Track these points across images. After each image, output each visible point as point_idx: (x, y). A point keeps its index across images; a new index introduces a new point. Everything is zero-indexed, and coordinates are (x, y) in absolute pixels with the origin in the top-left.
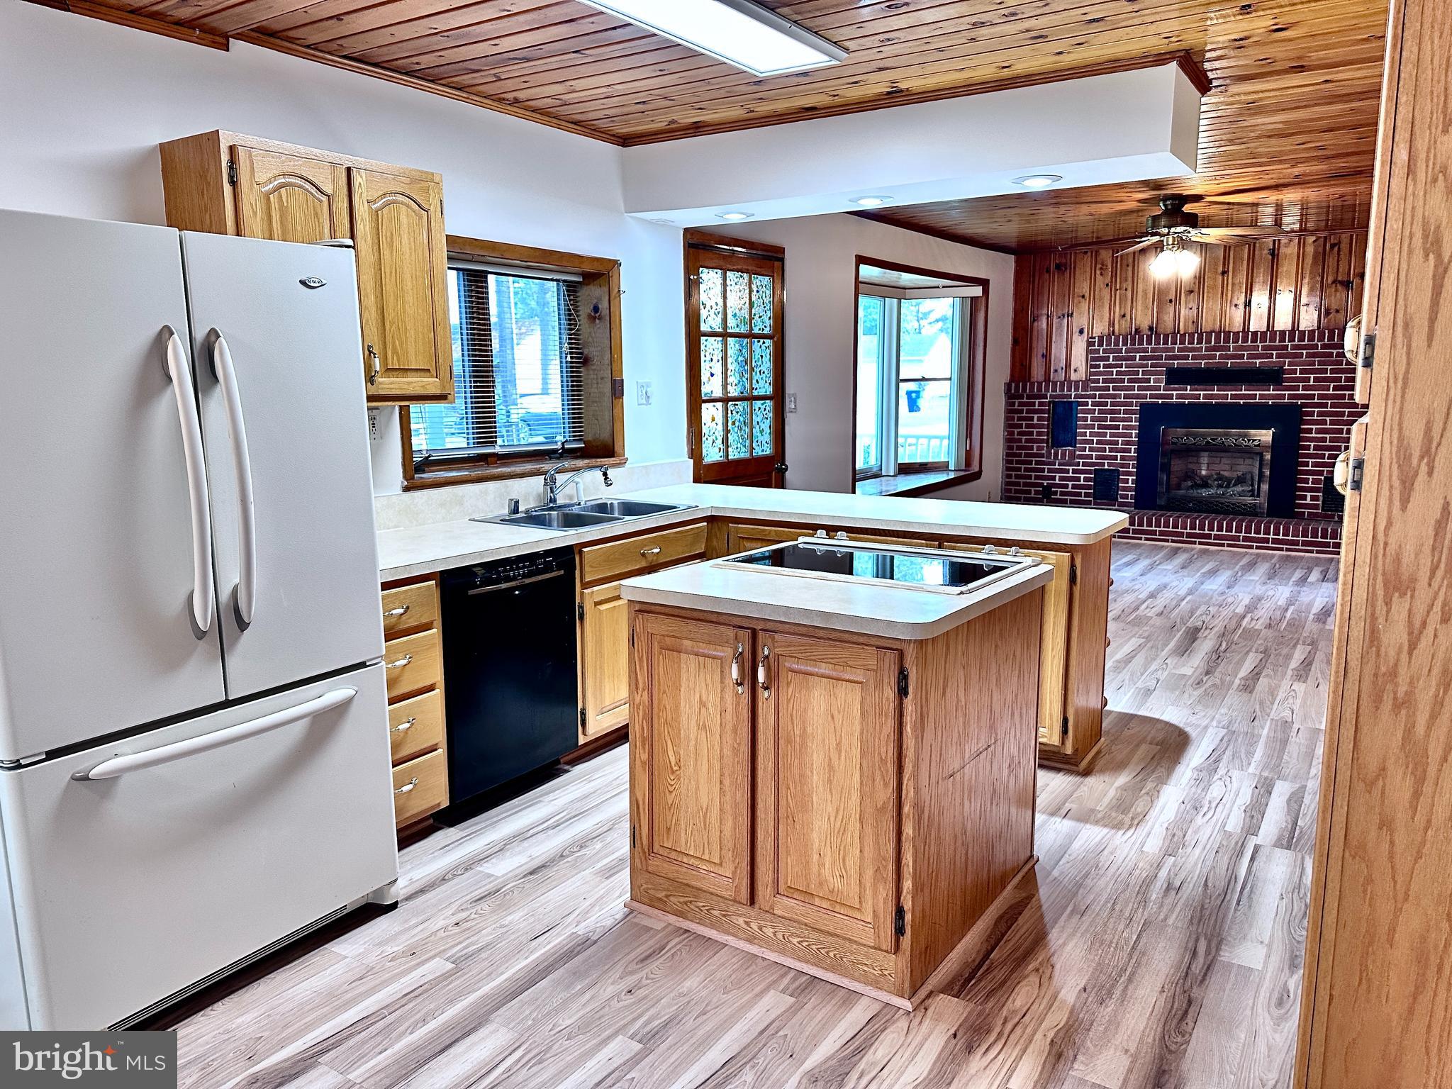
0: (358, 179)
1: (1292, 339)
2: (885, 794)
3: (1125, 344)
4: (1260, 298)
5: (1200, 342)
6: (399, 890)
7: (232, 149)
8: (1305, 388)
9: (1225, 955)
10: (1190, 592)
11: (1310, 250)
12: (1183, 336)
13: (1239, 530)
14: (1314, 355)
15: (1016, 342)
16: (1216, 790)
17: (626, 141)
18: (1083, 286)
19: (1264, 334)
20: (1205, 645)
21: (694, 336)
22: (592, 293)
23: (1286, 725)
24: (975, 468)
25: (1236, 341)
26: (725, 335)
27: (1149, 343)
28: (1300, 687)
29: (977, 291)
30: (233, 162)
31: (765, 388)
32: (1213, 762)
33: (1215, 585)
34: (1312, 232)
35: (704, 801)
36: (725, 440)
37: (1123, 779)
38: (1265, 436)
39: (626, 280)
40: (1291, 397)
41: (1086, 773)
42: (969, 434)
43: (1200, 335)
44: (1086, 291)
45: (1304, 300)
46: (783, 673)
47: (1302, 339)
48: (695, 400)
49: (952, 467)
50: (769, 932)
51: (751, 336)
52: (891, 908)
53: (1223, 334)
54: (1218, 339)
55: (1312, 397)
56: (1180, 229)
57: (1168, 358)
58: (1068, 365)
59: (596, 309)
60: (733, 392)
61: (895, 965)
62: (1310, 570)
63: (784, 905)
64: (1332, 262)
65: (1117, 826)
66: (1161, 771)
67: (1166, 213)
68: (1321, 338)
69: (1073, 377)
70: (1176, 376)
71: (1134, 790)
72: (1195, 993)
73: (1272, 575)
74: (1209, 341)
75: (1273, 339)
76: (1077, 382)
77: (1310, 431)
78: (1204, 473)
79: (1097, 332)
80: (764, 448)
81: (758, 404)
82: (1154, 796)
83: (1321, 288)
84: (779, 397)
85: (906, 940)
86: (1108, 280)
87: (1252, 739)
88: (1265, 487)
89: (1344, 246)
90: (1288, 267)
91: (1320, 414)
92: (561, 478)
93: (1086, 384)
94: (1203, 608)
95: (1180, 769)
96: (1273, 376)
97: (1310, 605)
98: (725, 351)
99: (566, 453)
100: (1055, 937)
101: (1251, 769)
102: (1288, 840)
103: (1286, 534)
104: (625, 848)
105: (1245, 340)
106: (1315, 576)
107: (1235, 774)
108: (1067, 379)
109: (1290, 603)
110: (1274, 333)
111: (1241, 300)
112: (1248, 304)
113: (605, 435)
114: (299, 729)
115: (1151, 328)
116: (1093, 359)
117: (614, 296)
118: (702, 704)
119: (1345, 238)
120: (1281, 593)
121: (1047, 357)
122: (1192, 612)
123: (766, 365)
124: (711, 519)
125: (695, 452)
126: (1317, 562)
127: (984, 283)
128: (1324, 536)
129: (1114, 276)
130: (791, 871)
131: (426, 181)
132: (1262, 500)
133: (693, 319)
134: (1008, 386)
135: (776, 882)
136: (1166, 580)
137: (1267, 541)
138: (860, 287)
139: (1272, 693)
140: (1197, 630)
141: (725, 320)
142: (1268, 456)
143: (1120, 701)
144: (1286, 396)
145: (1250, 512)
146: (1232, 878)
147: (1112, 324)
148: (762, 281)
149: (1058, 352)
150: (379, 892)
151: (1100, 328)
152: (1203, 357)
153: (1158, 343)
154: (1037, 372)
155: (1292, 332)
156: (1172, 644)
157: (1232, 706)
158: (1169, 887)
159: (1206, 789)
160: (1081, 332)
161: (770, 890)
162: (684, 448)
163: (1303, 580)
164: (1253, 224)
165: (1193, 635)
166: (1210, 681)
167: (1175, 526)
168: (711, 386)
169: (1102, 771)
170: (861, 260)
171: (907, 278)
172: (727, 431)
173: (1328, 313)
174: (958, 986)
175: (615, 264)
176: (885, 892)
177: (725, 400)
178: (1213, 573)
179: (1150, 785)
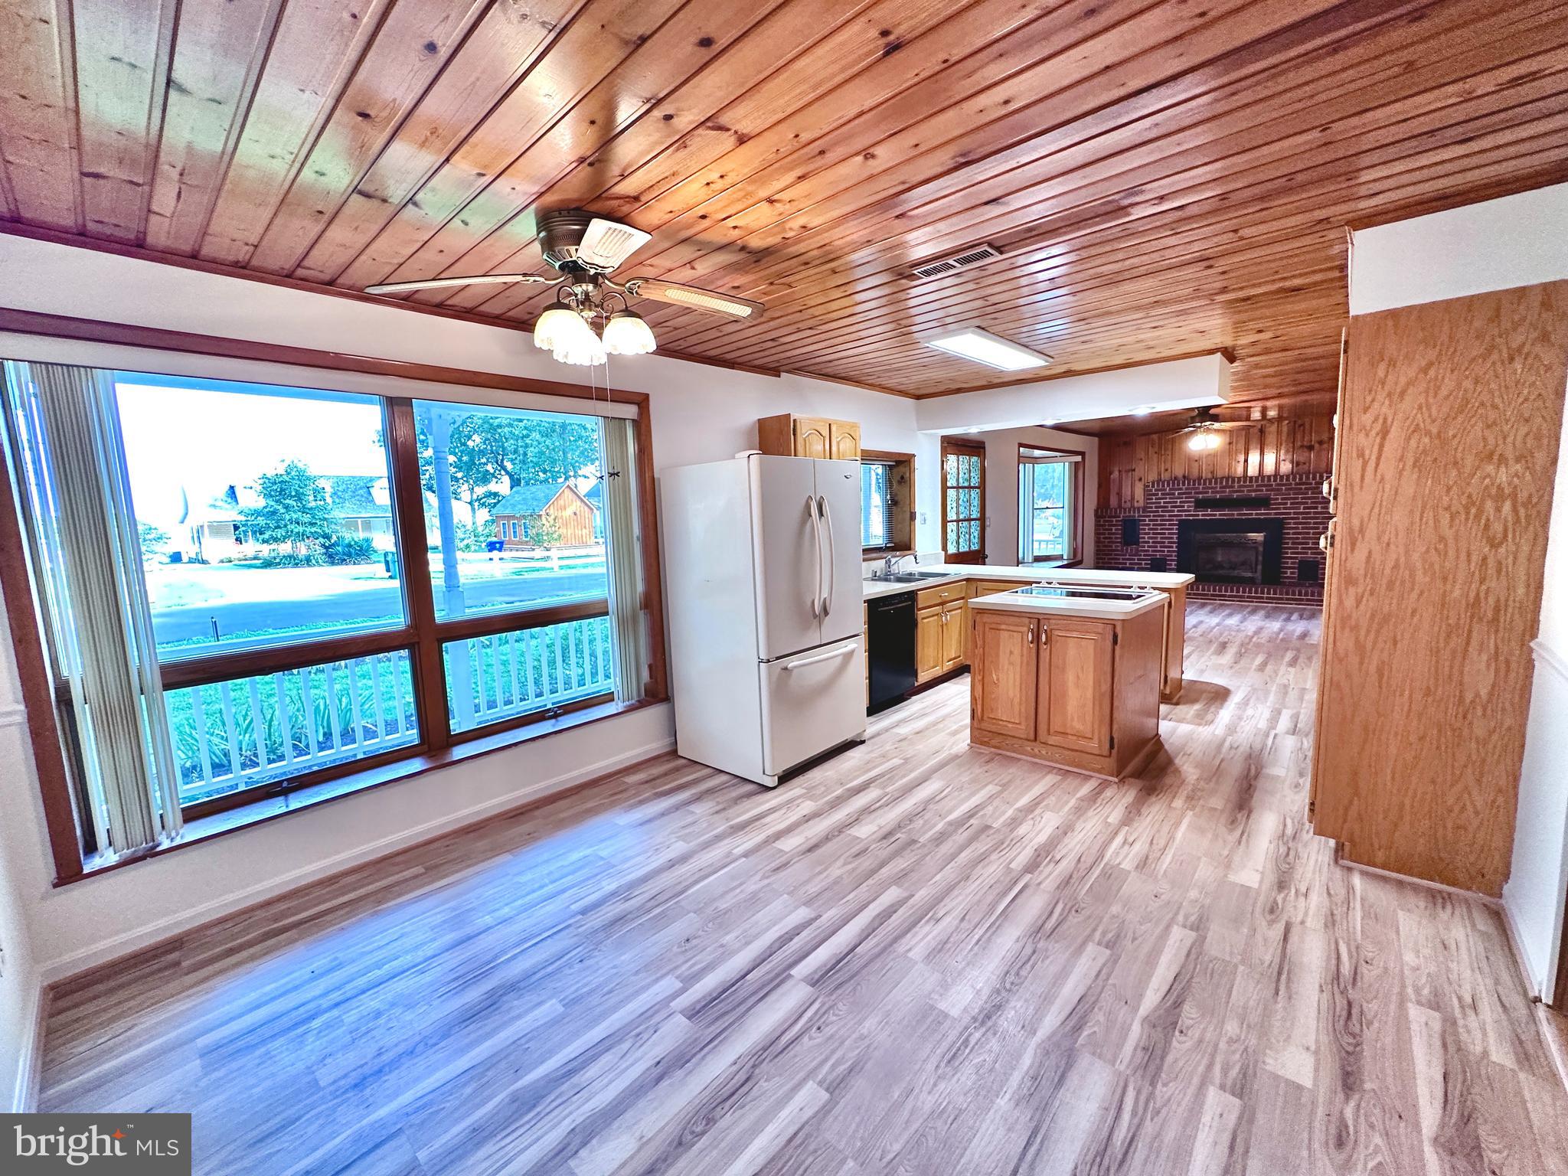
0: (834, 428)
1: (1275, 481)
2: (1106, 687)
3: (1168, 485)
4: (1254, 458)
5: (1216, 483)
6: (866, 736)
7: (795, 421)
8: (1285, 508)
9: (1265, 771)
10: (1218, 625)
11: (1285, 429)
12: (1205, 481)
13: (1244, 592)
14: (1291, 489)
15: (1100, 486)
16: (1250, 712)
17: (918, 397)
18: (1140, 453)
19: (1257, 478)
20: (1231, 651)
21: (945, 488)
22: (901, 469)
23: (1286, 687)
24: (1079, 558)
25: (1239, 481)
26: (958, 488)
27: (1184, 484)
28: (1292, 670)
29: (1079, 458)
30: (795, 426)
31: (975, 514)
32: (1245, 703)
33: (1234, 621)
34: (1286, 419)
35: (1011, 694)
36: (958, 543)
37: (1197, 707)
38: (1258, 537)
39: (918, 463)
40: (1276, 514)
41: (1177, 704)
42: (1075, 538)
43: (1216, 479)
44: (1142, 456)
45: (1282, 457)
46: (1054, 638)
47: (1281, 480)
48: (945, 522)
49: (1065, 557)
50: (1044, 752)
51: (970, 487)
52: (1108, 738)
53: (1231, 479)
54: (1227, 481)
55: (1289, 513)
56: (1207, 423)
57: (1196, 493)
58: (1133, 498)
59: (902, 478)
60: (961, 517)
61: (1111, 763)
62: (1291, 614)
63: (1052, 740)
64: (1299, 436)
65: (1200, 725)
66: (1217, 704)
67: (1198, 415)
68: (1294, 479)
69: (1136, 505)
70: (1200, 504)
71: (1206, 711)
72: (1253, 782)
73: (1268, 616)
74: (1221, 483)
75: (1263, 480)
76: (1139, 508)
77: (1288, 534)
78: (1219, 559)
79: (1151, 479)
80: (975, 547)
81: (973, 522)
82: (1216, 714)
83: (1293, 449)
84: (982, 519)
85: (1114, 751)
86: (1156, 450)
87: (1267, 693)
88: (1260, 567)
89: (1307, 426)
90: (1271, 438)
91: (1295, 523)
92: (893, 560)
93: (1145, 509)
94: (1226, 633)
95: (1227, 704)
96: (1263, 502)
97: (1294, 631)
98: (958, 495)
99: (887, 549)
100: (1177, 761)
101: (1268, 704)
102: (1294, 731)
103: (1275, 593)
104: (968, 721)
105: (1245, 482)
106: (1295, 616)
107: (1260, 707)
108: (1132, 506)
109: (1281, 630)
110: (1263, 477)
111: (1242, 458)
112: (1246, 461)
113: (906, 539)
114: (839, 659)
115: (1184, 477)
116: (1148, 494)
117: (911, 471)
118: (1011, 653)
119: (1307, 421)
120: (1275, 625)
121: (1119, 494)
122: (1221, 634)
123: (976, 502)
124: (968, 580)
125: (945, 548)
126: (1296, 610)
127: (1082, 454)
128: (1300, 594)
129: (1160, 448)
130: (1056, 725)
131: (854, 426)
132: (1258, 575)
133: (944, 480)
134: (1096, 511)
135: (1049, 730)
136: (1201, 619)
137: (1262, 598)
138: (1021, 459)
139: (1276, 672)
140: (1226, 643)
141: (958, 480)
142: (1261, 549)
143: (1188, 676)
144: (1272, 513)
145: (1251, 582)
146: (1264, 746)
147: (1159, 474)
148: (974, 459)
149: (1126, 491)
150: (859, 735)
151: (1153, 476)
152: (1218, 492)
153: (1189, 484)
154: (1113, 501)
155: (1275, 476)
156: (1212, 649)
157: (1253, 678)
158: (1231, 748)
159: (1245, 710)
160: (1140, 480)
161: (1045, 733)
162: (940, 547)
163: (1288, 619)
164: (1248, 419)
165: (1224, 646)
166: (1237, 667)
167: (1203, 590)
168: (952, 515)
169: (1184, 704)
170: (1021, 445)
171: (1037, 453)
172: (959, 537)
173: (1298, 464)
174: (1138, 774)
175: (914, 456)
176: (1105, 729)
177: (958, 521)
178: (1230, 615)
179: (1212, 709)
